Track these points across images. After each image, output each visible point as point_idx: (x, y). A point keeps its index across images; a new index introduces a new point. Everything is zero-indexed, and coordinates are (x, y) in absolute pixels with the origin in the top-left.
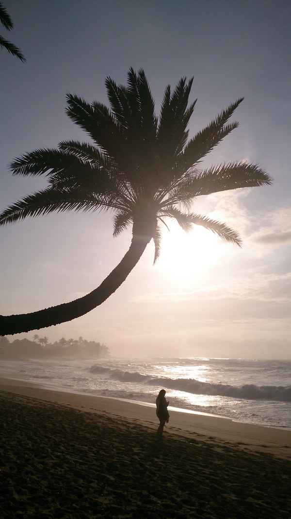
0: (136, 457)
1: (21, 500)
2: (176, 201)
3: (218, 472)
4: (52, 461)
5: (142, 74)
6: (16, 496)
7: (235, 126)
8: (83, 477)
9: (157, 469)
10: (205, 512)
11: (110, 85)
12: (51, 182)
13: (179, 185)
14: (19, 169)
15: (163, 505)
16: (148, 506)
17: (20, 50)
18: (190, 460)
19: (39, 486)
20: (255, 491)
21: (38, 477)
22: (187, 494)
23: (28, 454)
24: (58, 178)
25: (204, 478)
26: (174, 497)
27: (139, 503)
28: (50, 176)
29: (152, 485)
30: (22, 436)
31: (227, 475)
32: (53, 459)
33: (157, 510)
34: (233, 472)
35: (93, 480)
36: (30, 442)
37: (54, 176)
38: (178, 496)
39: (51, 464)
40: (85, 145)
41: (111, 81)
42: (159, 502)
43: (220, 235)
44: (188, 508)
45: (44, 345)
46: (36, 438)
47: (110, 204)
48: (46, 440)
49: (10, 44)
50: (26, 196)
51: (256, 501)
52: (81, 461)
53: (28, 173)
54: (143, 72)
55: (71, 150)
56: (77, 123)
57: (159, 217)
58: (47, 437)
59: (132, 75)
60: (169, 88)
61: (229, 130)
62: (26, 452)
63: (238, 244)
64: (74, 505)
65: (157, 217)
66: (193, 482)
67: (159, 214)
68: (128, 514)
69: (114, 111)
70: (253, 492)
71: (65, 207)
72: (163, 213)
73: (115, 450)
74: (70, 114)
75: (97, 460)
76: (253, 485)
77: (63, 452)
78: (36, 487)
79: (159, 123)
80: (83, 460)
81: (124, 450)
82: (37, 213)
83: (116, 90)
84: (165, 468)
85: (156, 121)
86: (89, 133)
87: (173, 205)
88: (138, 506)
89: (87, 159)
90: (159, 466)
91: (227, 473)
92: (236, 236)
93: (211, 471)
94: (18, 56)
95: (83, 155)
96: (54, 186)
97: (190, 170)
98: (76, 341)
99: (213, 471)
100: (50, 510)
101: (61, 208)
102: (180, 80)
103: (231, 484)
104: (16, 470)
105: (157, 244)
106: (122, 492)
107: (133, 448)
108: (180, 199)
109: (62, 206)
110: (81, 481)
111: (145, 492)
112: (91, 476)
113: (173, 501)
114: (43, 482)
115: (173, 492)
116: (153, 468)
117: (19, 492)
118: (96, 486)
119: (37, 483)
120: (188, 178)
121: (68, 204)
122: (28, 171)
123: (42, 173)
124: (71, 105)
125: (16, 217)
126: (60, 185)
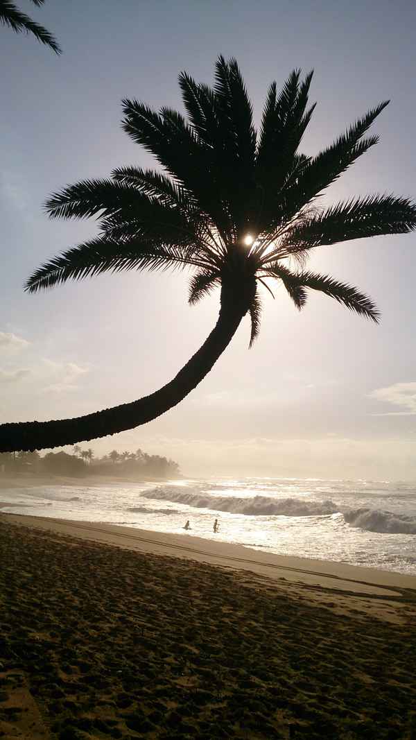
0: (227, 620)
1: (69, 681)
2: (283, 254)
3: (345, 642)
4: (109, 625)
5: (235, 67)
6: (63, 676)
7: (373, 142)
8: (154, 648)
9: (257, 637)
10: (330, 700)
11: (186, 84)
12: (104, 228)
13: (288, 231)
14: (59, 210)
15: (269, 690)
16: (248, 690)
17: (53, 36)
18: (302, 625)
19: (94, 661)
20: (399, 670)
21: (90, 648)
22: (301, 673)
23: (74, 615)
24: (113, 221)
25: (324, 651)
26: (284, 677)
27: (236, 687)
28: (102, 219)
29: (252, 661)
30: (64, 588)
31: (358, 647)
32: (112, 623)
33: (261, 697)
34: (366, 642)
35: (169, 653)
36: (76, 598)
37: (108, 219)
38: (290, 677)
39: (108, 630)
40: (149, 174)
41: (187, 79)
42: (264, 685)
43: (348, 305)
44: (306, 695)
45: (87, 460)
46: (84, 592)
47: (187, 260)
48: (99, 594)
49: (39, 27)
50: (67, 250)
51: (402, 685)
52: (150, 625)
53: (71, 215)
54: (236, 63)
55: (130, 181)
56: (139, 142)
57: (258, 278)
58: (99, 590)
59: (221, 67)
60: (274, 87)
61: (364, 148)
62: (72, 611)
63: (373, 318)
64: (144, 689)
65: (256, 278)
66: (309, 656)
67: (259, 274)
68: (222, 702)
69: (193, 122)
70: (397, 672)
71: (122, 265)
72: (264, 273)
73: (195, 609)
74: (127, 129)
75: (171, 624)
76: (395, 661)
77: (123, 613)
78: (90, 663)
79: (258, 139)
80: (152, 623)
81: (208, 610)
82: (82, 274)
83: (195, 91)
84: (268, 636)
85: (255, 135)
86: (156, 155)
87: (279, 261)
88: (235, 691)
89: (154, 194)
90: (260, 633)
91: (356, 644)
92: (372, 307)
93: (333, 640)
94: (51, 45)
95: (148, 188)
96: (107, 234)
97: (305, 208)
98: (133, 455)
99: (337, 642)
100: (110, 696)
101: (117, 266)
102: (292, 73)
103: (364, 660)
104: (60, 639)
105: (254, 318)
106: (210, 670)
107: (221, 608)
108: (290, 251)
109: (119, 263)
110: (152, 654)
111: (243, 671)
112: (165, 646)
113: (284, 684)
114: (98, 655)
115: (282, 671)
116: (252, 635)
117: (67, 670)
118: (174, 661)
119: (91, 658)
120: (301, 220)
121: (126, 261)
122: (70, 212)
123: (91, 215)
124: (129, 116)
125: (53, 280)
126: (117, 233)
